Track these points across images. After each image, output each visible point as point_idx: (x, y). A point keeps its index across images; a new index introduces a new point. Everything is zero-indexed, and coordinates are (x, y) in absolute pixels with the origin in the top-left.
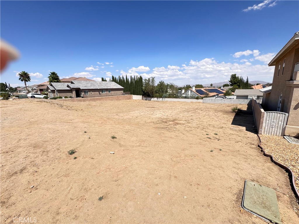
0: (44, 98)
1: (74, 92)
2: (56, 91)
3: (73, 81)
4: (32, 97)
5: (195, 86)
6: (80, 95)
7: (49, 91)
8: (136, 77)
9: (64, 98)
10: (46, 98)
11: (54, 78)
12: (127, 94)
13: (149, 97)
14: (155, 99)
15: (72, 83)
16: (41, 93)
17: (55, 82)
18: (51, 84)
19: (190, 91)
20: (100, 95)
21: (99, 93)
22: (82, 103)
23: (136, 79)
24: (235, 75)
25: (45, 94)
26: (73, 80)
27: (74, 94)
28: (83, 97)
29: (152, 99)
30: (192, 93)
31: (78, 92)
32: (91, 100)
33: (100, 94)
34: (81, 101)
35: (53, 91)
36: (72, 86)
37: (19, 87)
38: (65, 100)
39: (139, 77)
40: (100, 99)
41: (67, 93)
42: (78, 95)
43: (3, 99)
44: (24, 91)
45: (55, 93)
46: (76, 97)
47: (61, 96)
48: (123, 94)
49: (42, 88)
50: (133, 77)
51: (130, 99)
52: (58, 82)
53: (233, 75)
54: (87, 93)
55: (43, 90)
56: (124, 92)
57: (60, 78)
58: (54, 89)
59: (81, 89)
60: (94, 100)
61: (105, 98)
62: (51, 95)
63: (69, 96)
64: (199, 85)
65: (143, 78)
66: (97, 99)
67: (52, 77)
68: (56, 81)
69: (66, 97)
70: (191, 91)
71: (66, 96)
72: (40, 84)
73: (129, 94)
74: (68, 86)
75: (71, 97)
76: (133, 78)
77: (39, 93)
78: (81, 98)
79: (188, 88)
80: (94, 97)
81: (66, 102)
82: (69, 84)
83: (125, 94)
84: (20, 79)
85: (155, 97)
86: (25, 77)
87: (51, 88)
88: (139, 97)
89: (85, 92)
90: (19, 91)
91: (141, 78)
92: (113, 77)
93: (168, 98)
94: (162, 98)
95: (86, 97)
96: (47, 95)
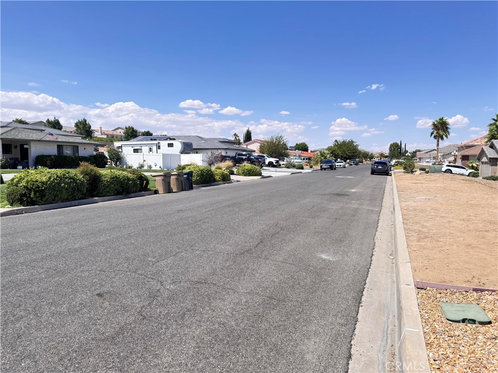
0: (468, 176)
4: (446, 172)
7: (484, 159)
10: (475, 175)
18: (492, 143)
25: (473, 167)
35: (493, 162)
37: (419, 151)
44: (428, 158)
45: (497, 165)
72: (465, 142)
96: (477, 169)
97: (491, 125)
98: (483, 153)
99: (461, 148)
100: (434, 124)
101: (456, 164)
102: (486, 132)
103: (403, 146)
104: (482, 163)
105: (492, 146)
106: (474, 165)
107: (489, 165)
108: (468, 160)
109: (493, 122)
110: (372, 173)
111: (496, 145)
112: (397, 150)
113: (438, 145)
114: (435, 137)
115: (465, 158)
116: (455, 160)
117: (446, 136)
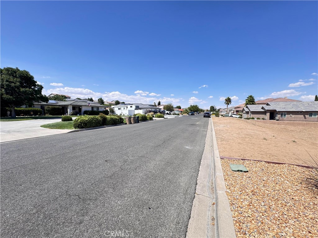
6: (275, 117)
9: (256, 119)
10: (241, 118)
15: (268, 104)
17: (251, 104)
27: (267, 116)
28: (278, 120)
31: (273, 115)
32: (288, 124)
33: (306, 118)
34: (275, 124)
36: (267, 108)
40: (304, 125)
44: (224, 111)
45: (249, 114)
46: (270, 119)
47: (253, 117)
49: (238, 109)
54: (285, 115)
59: (277, 111)
62: (245, 116)
63: (262, 118)
66: (299, 124)
67: (249, 100)
69: (258, 119)
71: (259, 117)
72: (237, 106)
74: (263, 108)
78: (275, 121)
80: (294, 121)
82: (264, 106)
86: (228, 101)
87: (247, 110)
89: (282, 115)
95: (282, 121)
96: (241, 115)
97: (246, 100)
98: (243, 110)
99: (236, 108)
100: (226, 99)
101: (234, 114)
102: (245, 102)
103: (215, 107)
104: (244, 113)
105: (247, 107)
106: (241, 114)
107: (246, 114)
108: (238, 112)
109: (247, 98)
110: (204, 117)
111: (248, 107)
112: (213, 109)
113: (227, 107)
114: (226, 104)
115: (237, 111)
116: (234, 112)
117: (230, 104)
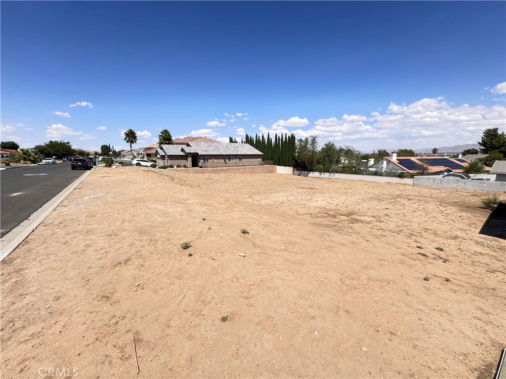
0: (151, 166)
1: (190, 159)
2: (166, 156)
3: (189, 143)
4: (137, 164)
5: (396, 153)
6: (198, 164)
7: (158, 156)
8: (284, 136)
9: (175, 167)
10: (154, 166)
11: (166, 138)
12: (267, 164)
13: (305, 170)
14: (317, 174)
15: (188, 145)
16: (148, 159)
17: (167, 144)
18: (161, 146)
19: (385, 162)
20: (226, 165)
21: (225, 161)
22: (200, 175)
23: (284, 140)
24: (496, 130)
25: (153, 161)
26: (190, 141)
27: (189, 161)
28: (201, 167)
29: (311, 174)
30: (391, 166)
31: (196, 159)
32: (212, 171)
33: (226, 163)
34: (198, 172)
35: (163, 157)
36: (188, 150)
37: (124, 151)
38: (178, 171)
39: (289, 136)
40: (225, 171)
41: (181, 161)
42: (195, 164)
43: (105, 166)
44: (128, 155)
45: (165, 159)
46: (193, 167)
47: (172, 164)
48: (261, 164)
49: (150, 152)
50: (279, 135)
51: (271, 172)
52: (170, 143)
53: (489, 130)
54: (207, 160)
55: (151, 155)
56: (263, 160)
57: (173, 138)
58: (164, 154)
59: (200, 154)
60: (216, 172)
61: (234, 169)
62: (160, 163)
63: (183, 165)
64: (406, 150)
65: (297, 138)
66: (221, 171)
67: (163, 137)
68: (167, 142)
69: (178, 166)
70: (389, 162)
71: (179, 164)
72: (147, 146)
73: (271, 165)
74: (182, 150)
75: (185, 166)
76: (279, 137)
77: (146, 159)
78: (198, 168)
79: (382, 155)
80: (216, 167)
81: (179, 173)
82: (184, 147)
83: (265, 164)
84: (125, 139)
85: (316, 171)
86: (131, 137)
87: (161, 153)
88: (288, 170)
89: (205, 160)
90: (123, 156)
91: (293, 138)
92: (247, 136)
93: (341, 173)
94: (328, 173)
95: (206, 167)
96: (155, 162)
97: (160, 136)
98: (157, 152)
103: (111, 147)
104: (158, 158)
106: (154, 159)
107: (161, 160)
110: (73, 169)
111: (163, 148)
113: (131, 147)
114: (128, 142)
115: (149, 155)
116: (143, 157)
117: (136, 142)
